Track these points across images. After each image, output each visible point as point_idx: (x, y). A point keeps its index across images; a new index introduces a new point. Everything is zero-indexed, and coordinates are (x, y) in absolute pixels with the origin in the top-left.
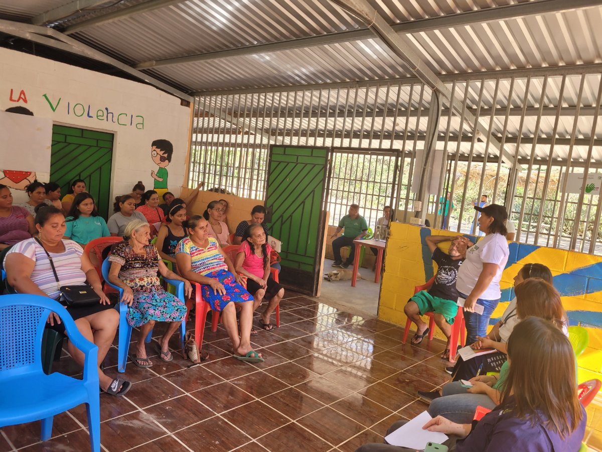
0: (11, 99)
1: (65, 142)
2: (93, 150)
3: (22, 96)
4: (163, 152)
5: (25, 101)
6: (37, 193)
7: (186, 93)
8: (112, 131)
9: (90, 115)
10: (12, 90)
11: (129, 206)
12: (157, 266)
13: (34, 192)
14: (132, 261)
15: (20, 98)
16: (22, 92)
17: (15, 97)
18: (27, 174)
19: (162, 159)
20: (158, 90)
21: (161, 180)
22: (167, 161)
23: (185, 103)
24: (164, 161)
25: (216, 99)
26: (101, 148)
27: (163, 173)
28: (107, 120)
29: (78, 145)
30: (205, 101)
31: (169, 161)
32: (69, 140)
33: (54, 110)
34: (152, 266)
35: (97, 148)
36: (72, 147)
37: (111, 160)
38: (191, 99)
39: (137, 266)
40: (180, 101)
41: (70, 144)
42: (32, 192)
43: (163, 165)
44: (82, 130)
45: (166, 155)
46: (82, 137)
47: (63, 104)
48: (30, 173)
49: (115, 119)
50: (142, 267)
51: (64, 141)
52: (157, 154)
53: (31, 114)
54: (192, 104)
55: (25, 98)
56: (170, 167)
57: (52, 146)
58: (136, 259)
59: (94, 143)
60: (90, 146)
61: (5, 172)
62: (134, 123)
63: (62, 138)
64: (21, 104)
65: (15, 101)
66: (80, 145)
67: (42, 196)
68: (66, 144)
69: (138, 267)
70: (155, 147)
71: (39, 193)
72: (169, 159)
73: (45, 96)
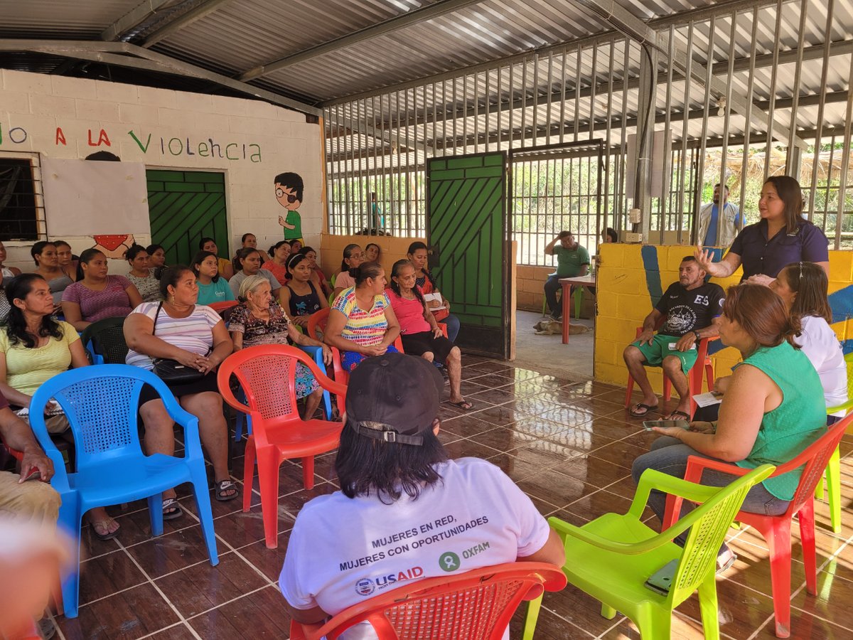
0: (90, 143)
1: (165, 191)
2: (201, 197)
3: (103, 137)
4: (291, 189)
5: (108, 143)
6: (139, 259)
7: (311, 105)
8: (221, 169)
9: (191, 151)
10: (90, 131)
11: (251, 263)
12: (286, 330)
13: (135, 259)
14: (253, 327)
15: (101, 140)
16: (103, 132)
17: (95, 140)
18: (124, 237)
19: (291, 199)
20: (274, 106)
21: (292, 227)
22: (297, 201)
23: (312, 119)
24: (293, 202)
25: (350, 107)
26: (211, 193)
27: (294, 218)
28: (213, 156)
29: (180, 194)
30: (337, 112)
31: (301, 201)
32: (170, 187)
33: (145, 151)
34: (279, 331)
35: (206, 195)
36: (173, 197)
37: (225, 207)
38: (319, 113)
39: (261, 332)
40: (305, 116)
41: (170, 192)
42: (133, 259)
43: (293, 206)
44: (184, 172)
45: (295, 194)
46: (184, 182)
47: (155, 141)
48: (127, 236)
49: (223, 153)
50: (266, 333)
51: (162, 190)
52: (283, 193)
53: (117, 159)
54: (321, 119)
55: (107, 139)
56: (301, 209)
57: (148, 198)
58: (257, 325)
59: (201, 187)
60: (196, 193)
61: (96, 238)
62: (248, 156)
63: (159, 187)
64: (104, 148)
65: (95, 145)
66: (184, 193)
67: (145, 262)
68: (166, 194)
69: (262, 334)
70: (279, 184)
71: (142, 259)
72: (300, 198)
73: (131, 133)
